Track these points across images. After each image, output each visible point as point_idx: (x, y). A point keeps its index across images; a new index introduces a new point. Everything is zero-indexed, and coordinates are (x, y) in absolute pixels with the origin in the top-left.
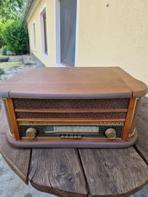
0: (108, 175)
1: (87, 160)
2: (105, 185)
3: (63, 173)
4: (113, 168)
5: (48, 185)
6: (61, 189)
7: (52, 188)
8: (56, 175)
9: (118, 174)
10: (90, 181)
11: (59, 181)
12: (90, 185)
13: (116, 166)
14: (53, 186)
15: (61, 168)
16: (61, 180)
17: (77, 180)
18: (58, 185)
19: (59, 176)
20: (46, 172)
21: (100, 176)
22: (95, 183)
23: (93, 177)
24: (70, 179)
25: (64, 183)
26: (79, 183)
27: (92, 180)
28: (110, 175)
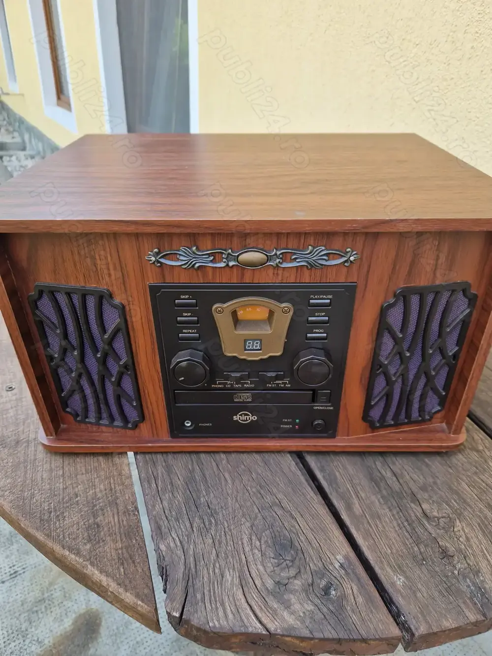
0: (445, 554)
1: (357, 508)
3: (292, 572)
4: (451, 523)
5: (255, 627)
6: (306, 633)
7: (271, 635)
8: (270, 583)
9: (474, 541)
10: (393, 584)
11: (287, 606)
12: (399, 600)
13: (460, 515)
14: (272, 627)
15: (278, 555)
16: (293, 599)
17: (350, 588)
18: (290, 620)
19: (282, 586)
20: (228, 577)
21: (421, 561)
22: (412, 589)
23: (400, 569)
24: (326, 591)
25: (311, 607)
26: (360, 600)
27: (399, 581)
28: (451, 550)
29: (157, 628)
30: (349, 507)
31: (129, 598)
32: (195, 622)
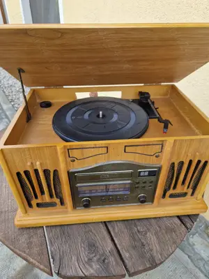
0: (143, 245)
1: (116, 231)
2: (142, 256)
3: (94, 255)
4: (146, 234)
5: (81, 274)
6: (97, 275)
7: (86, 276)
8: (86, 259)
9: (152, 239)
10: (125, 256)
11: (91, 267)
12: (126, 261)
13: (149, 230)
14: (86, 274)
15: (89, 249)
16: (93, 264)
17: (112, 259)
18: (92, 271)
19: (90, 260)
20: (73, 258)
21: (134, 247)
22: (131, 257)
23: (127, 251)
24: (104, 261)
25: (98, 266)
26: (114, 263)
27: (127, 255)
28: (145, 243)
29: (52, 275)
30: (114, 229)
31: (42, 267)
32: (63, 274)
